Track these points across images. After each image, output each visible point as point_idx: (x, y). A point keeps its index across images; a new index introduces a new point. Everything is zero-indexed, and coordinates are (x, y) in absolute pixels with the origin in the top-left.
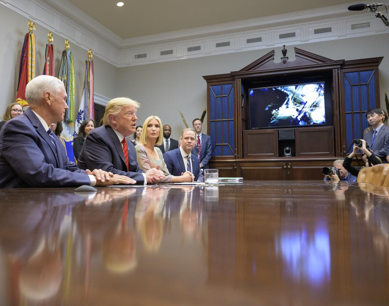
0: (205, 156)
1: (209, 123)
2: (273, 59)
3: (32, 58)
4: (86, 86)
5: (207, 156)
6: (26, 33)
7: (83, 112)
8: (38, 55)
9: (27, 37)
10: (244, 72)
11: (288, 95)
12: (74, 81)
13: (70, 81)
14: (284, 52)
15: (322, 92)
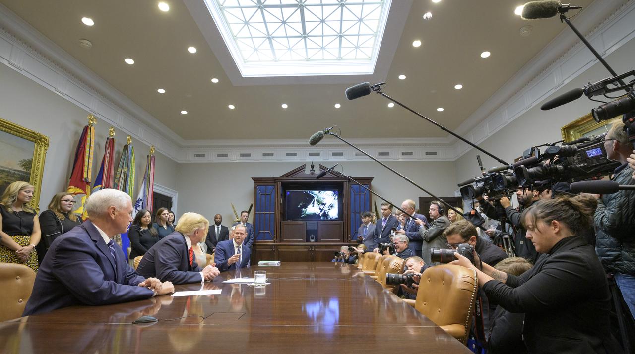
0: (248, 241)
1: (255, 214)
2: (305, 170)
3: (90, 150)
4: (147, 178)
5: (250, 240)
6: (85, 126)
7: (141, 200)
8: (97, 146)
9: (86, 130)
10: (283, 178)
11: (314, 198)
12: (134, 172)
13: (130, 172)
14: (312, 166)
15: (337, 197)
